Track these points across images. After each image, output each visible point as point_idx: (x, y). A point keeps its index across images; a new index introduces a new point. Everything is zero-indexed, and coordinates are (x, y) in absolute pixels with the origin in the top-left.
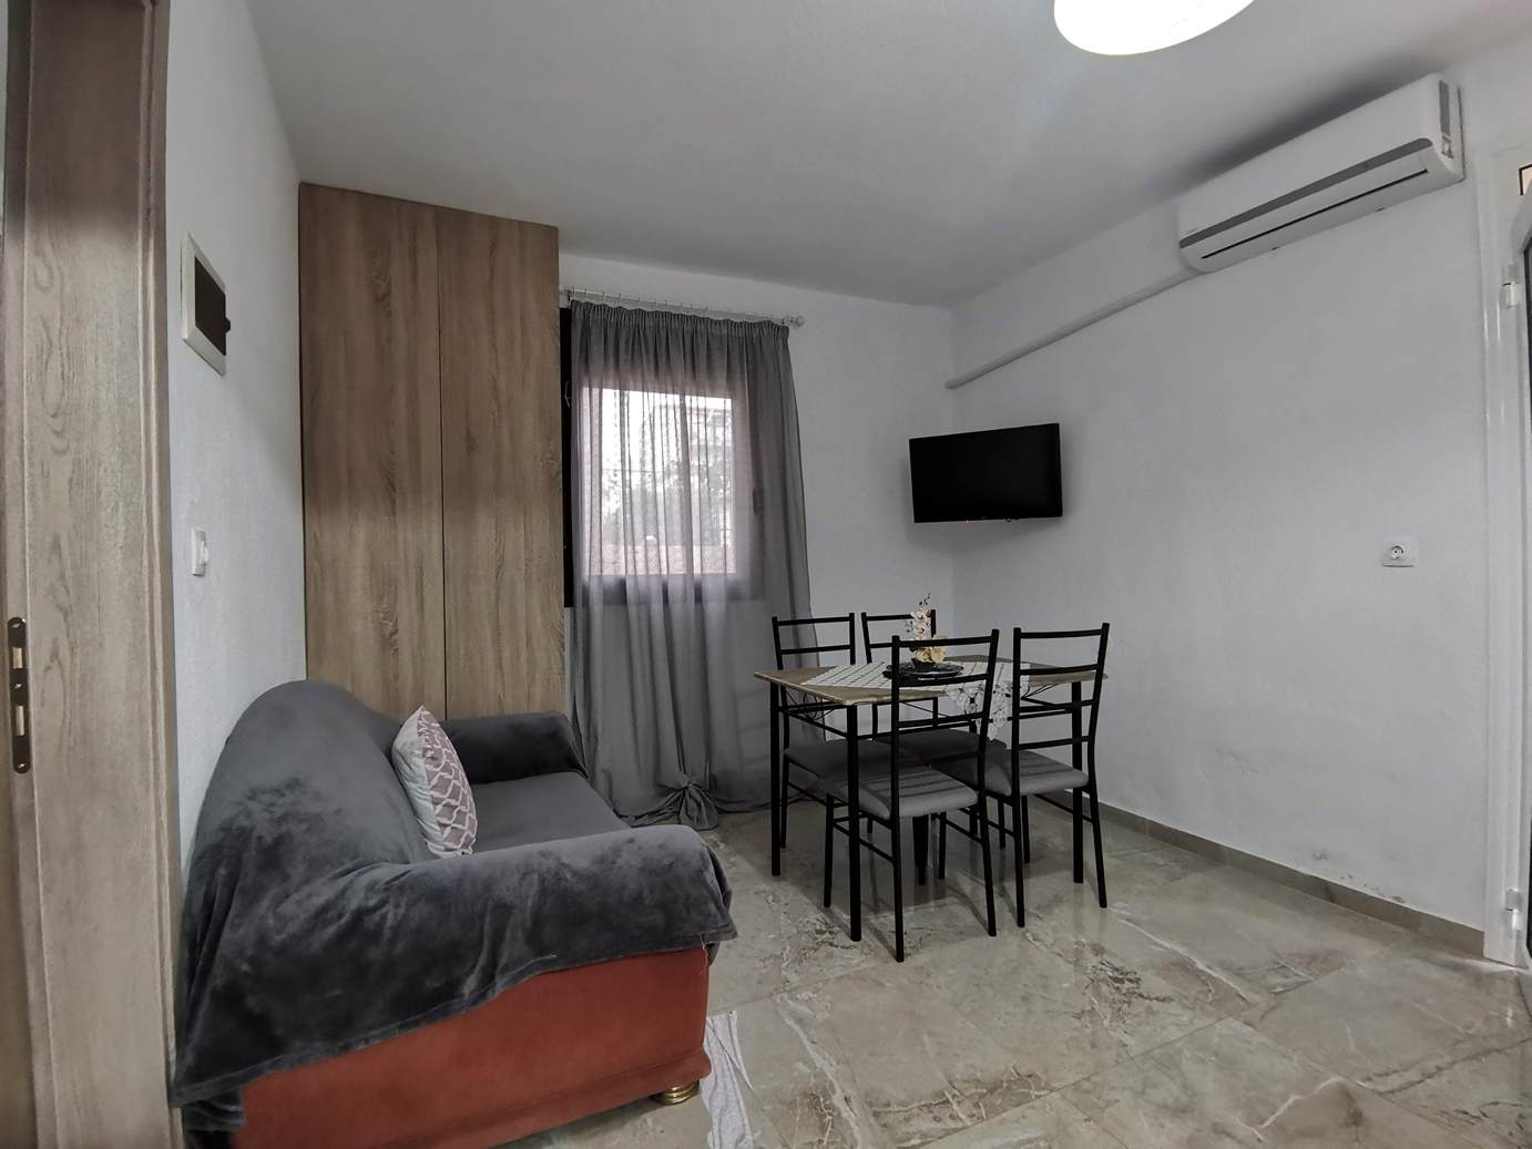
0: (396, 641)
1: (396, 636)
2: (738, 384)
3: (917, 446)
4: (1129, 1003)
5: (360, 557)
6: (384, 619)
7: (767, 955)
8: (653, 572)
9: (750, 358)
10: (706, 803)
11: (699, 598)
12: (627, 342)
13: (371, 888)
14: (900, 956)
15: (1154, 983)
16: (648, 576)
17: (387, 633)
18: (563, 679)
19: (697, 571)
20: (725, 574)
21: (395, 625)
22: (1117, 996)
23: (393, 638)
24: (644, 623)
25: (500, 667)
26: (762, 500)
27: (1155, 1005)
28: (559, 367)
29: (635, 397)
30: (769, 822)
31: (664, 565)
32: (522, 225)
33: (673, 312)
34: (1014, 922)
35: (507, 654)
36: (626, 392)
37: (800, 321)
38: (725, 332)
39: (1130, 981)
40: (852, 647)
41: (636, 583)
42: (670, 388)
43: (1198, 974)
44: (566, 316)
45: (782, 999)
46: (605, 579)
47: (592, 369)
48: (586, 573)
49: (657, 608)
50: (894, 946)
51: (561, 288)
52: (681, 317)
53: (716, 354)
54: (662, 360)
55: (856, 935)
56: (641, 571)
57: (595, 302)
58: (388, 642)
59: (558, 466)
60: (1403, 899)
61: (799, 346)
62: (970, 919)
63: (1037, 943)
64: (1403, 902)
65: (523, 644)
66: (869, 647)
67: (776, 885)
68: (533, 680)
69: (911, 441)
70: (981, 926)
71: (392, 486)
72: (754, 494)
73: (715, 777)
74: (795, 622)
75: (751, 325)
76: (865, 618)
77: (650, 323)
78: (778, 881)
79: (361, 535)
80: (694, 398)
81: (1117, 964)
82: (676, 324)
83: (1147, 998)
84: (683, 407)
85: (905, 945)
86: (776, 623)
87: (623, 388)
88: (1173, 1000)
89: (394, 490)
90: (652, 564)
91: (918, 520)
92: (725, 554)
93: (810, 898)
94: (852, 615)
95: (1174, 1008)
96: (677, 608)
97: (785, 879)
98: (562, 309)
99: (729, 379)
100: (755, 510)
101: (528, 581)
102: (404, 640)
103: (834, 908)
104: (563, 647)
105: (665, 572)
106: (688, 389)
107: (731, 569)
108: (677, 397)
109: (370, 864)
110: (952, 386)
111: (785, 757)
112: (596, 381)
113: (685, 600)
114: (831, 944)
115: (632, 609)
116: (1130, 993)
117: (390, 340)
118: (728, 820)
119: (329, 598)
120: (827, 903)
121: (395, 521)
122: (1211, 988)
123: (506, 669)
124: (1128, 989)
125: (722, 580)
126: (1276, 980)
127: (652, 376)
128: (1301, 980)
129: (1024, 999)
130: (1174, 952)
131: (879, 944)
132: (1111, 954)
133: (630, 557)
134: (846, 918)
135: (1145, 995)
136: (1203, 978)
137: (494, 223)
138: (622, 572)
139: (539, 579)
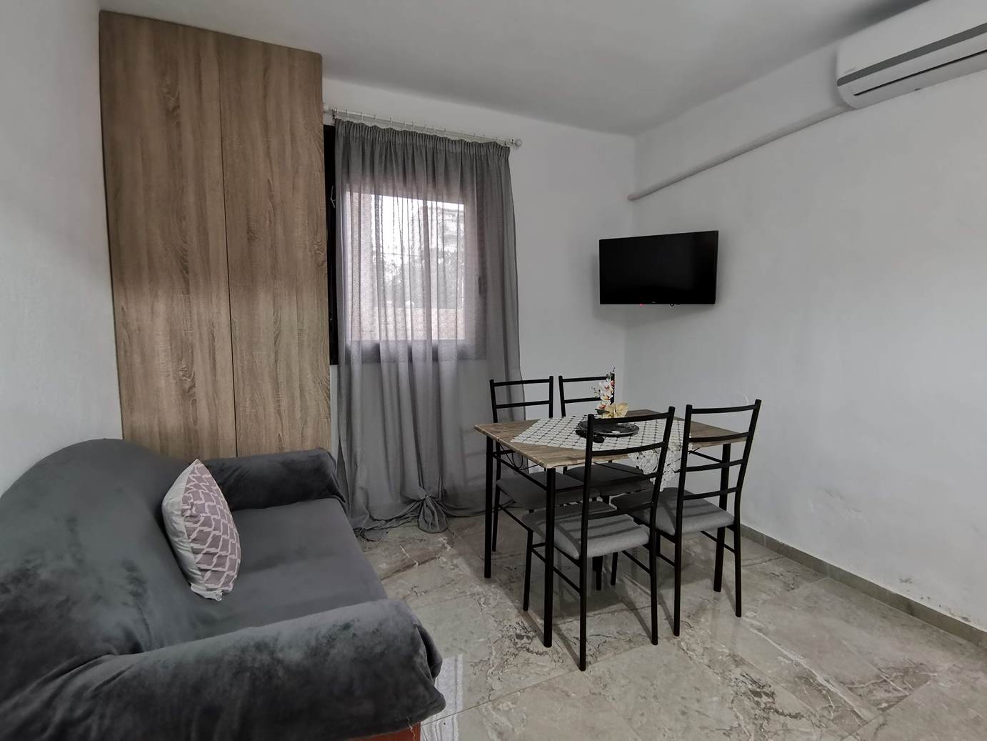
0: (195, 393)
1: (195, 390)
2: (469, 195)
3: (606, 246)
4: (768, 719)
5: (160, 325)
6: (184, 376)
7: (477, 661)
8: (401, 338)
9: (478, 171)
10: (438, 511)
11: (436, 358)
12: (381, 156)
13: (78, 695)
14: (582, 665)
15: (787, 700)
16: (397, 341)
17: (187, 387)
18: (329, 423)
19: (435, 337)
20: (456, 341)
21: (193, 380)
22: (757, 712)
23: (192, 392)
24: (394, 376)
25: (279, 412)
26: (485, 283)
27: (788, 720)
28: (323, 174)
29: (387, 201)
30: (483, 526)
31: (409, 333)
32: (291, 51)
33: (419, 132)
34: (670, 631)
35: (284, 403)
36: (380, 197)
37: (519, 143)
38: (459, 150)
39: (766, 694)
40: (550, 402)
41: (388, 348)
42: (415, 194)
43: (819, 688)
44: (330, 133)
45: (487, 709)
46: (364, 343)
47: (353, 176)
48: (349, 340)
49: (403, 367)
50: (578, 653)
51: (326, 108)
52: (424, 136)
53: (452, 168)
54: (409, 171)
55: (548, 643)
56: (391, 336)
57: (355, 121)
58: (187, 394)
59: (323, 256)
60: (970, 618)
61: (517, 163)
62: (637, 628)
63: (690, 653)
64: (969, 621)
65: (297, 394)
66: (563, 402)
67: (486, 587)
68: (306, 422)
69: (600, 241)
70: (644, 634)
71: (185, 269)
72: (480, 279)
73: (445, 492)
74: (509, 383)
75: (480, 145)
76: (561, 380)
77: (399, 140)
78: (490, 583)
79: (161, 307)
80: (434, 203)
81: (755, 676)
82: (420, 142)
83: (782, 714)
84: (425, 209)
85: (587, 652)
86: (493, 385)
87: (377, 193)
88: (803, 717)
89: (187, 273)
90: (400, 333)
91: (602, 302)
92: (456, 327)
93: (513, 602)
94: (551, 378)
95: (803, 725)
96: (418, 365)
97: (495, 582)
98: (325, 126)
99: (462, 188)
100: (480, 292)
101: (301, 345)
102: (201, 392)
103: (530, 611)
104: (329, 397)
105: (410, 339)
106: (429, 196)
107: (461, 337)
108: (421, 202)
109: (88, 660)
110: (633, 199)
111: (497, 487)
112: (356, 187)
113: (425, 359)
114: (528, 650)
115: (385, 366)
116: (767, 709)
117: (180, 146)
118: (455, 523)
119: (137, 359)
120: (526, 607)
121: (189, 298)
122: (832, 704)
123: (284, 415)
124: (765, 704)
125: (454, 346)
126: (880, 694)
127: (402, 185)
128: (900, 695)
129: (683, 713)
130: (797, 664)
131: (565, 651)
132: (749, 665)
133: (383, 327)
134: (540, 622)
135: (781, 711)
136: (824, 692)
137: (266, 48)
138: (377, 338)
139: (309, 345)
